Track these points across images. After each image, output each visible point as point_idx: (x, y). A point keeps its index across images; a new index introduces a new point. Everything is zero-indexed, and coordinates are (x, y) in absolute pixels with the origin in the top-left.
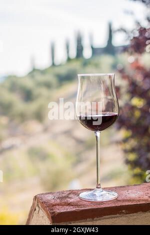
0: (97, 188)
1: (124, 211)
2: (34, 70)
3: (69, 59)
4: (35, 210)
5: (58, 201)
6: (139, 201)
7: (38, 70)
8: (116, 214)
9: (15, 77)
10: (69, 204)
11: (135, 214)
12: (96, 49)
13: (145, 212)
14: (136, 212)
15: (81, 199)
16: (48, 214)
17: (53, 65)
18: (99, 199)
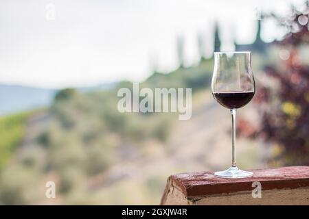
0: (233, 166)
4: (169, 191)
5: (193, 178)
6: (274, 178)
7: (161, 74)
10: (205, 180)
11: (269, 191)
12: (240, 46)
13: (280, 188)
14: (271, 189)
15: (216, 176)
16: (183, 188)
18: (235, 176)
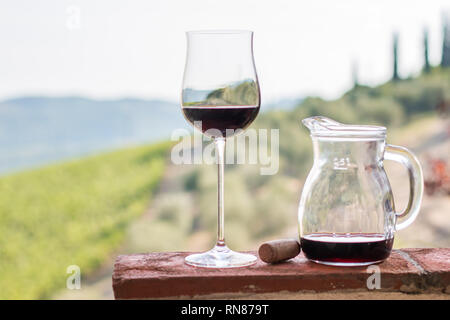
1: (252, 287)
2: (357, 87)
3: (427, 68)
8: (237, 291)
9: (319, 99)
17: (396, 77)
